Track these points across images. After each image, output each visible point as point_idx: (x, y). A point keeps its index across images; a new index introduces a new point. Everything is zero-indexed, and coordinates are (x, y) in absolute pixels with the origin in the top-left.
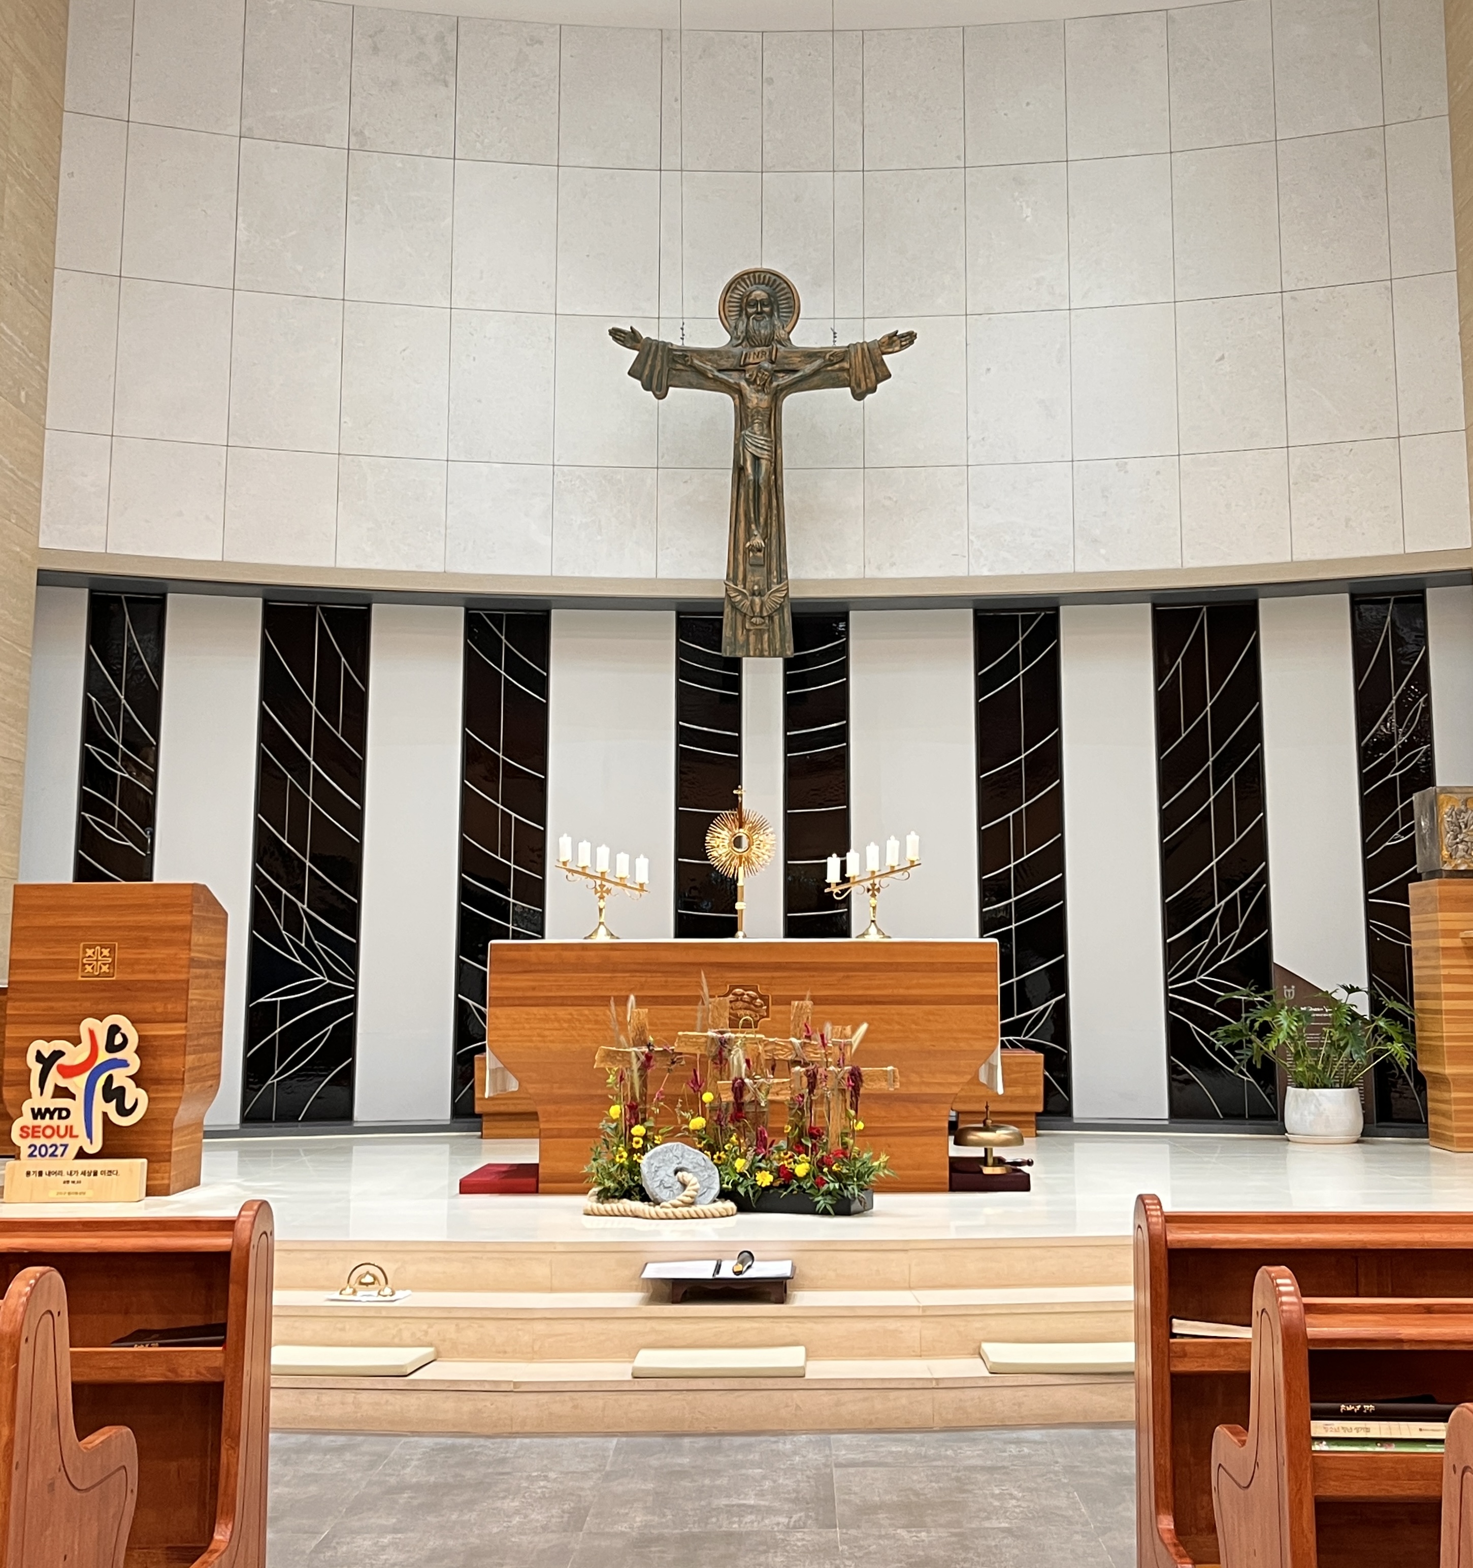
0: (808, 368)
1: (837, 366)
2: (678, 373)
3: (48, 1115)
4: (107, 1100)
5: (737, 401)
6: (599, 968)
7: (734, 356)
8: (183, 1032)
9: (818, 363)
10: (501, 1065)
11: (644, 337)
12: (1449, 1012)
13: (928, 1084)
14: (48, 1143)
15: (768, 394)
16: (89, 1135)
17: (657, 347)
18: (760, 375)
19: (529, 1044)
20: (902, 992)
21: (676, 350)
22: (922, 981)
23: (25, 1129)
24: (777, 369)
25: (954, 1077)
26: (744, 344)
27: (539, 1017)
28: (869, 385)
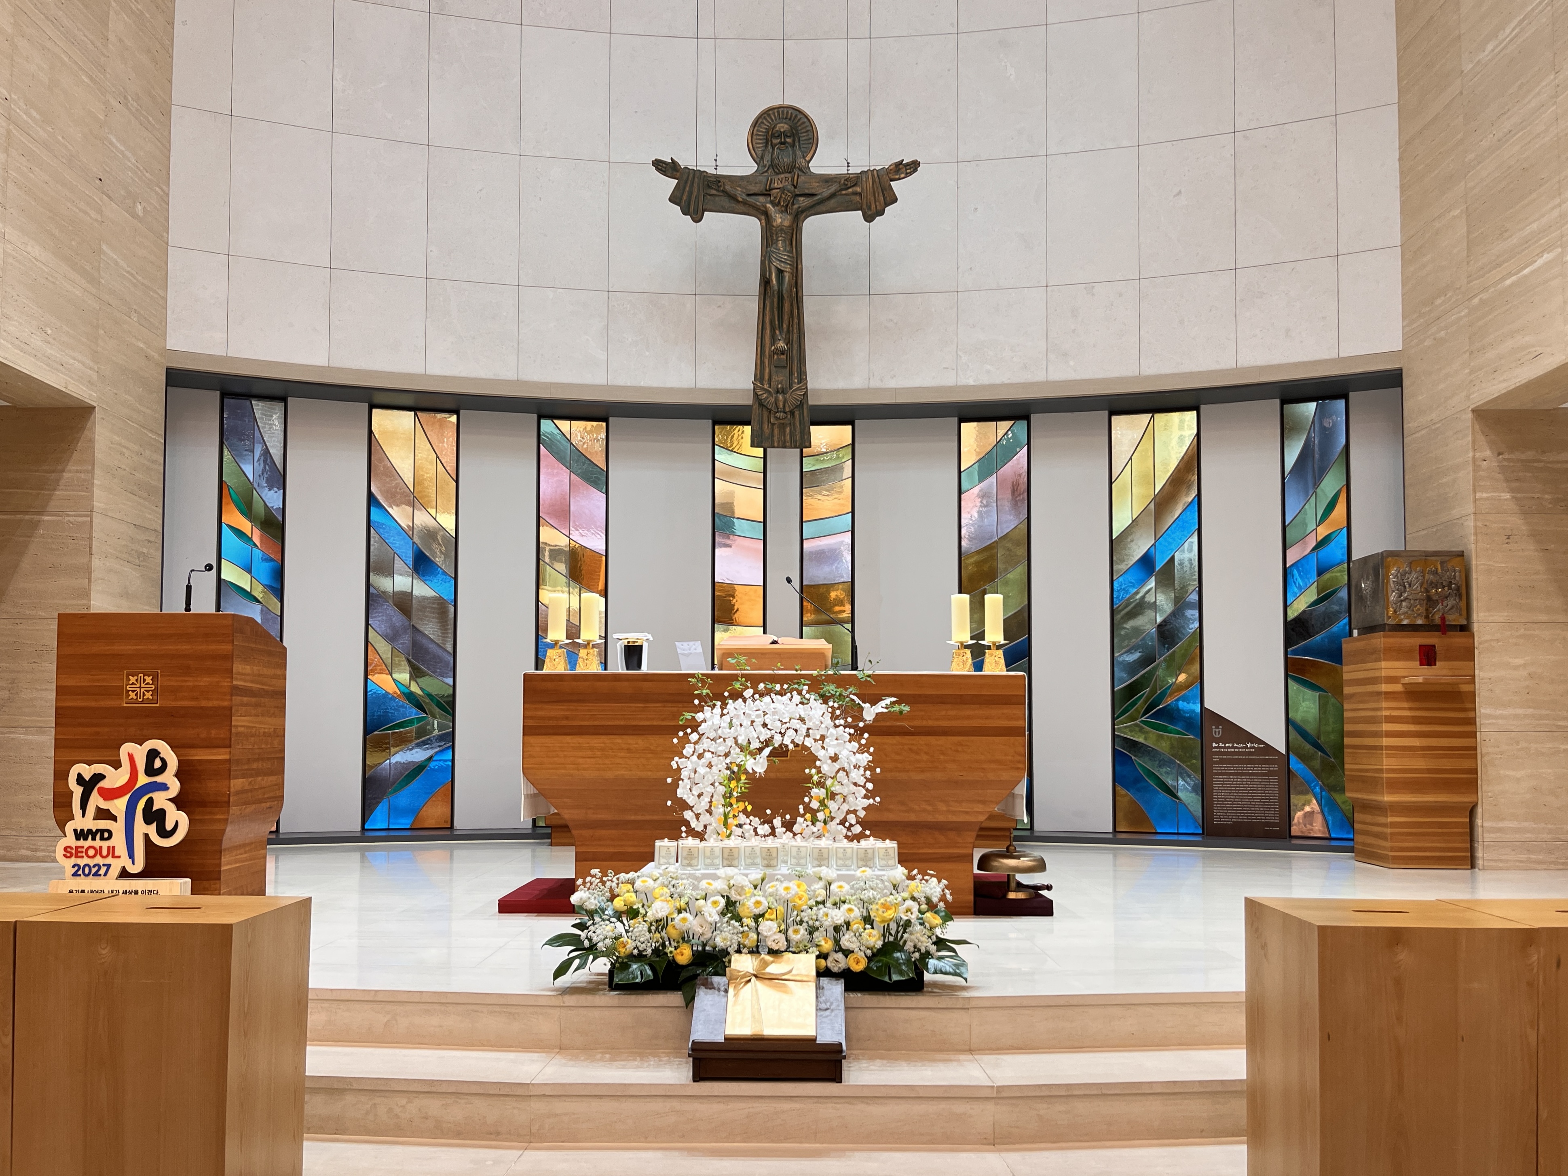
0: (827, 193)
1: (850, 190)
2: (712, 198)
3: (90, 837)
4: (148, 821)
5: (763, 221)
6: (633, 698)
7: (760, 182)
8: (227, 757)
9: (834, 188)
10: (536, 791)
11: (682, 167)
12: (1388, 748)
13: (954, 813)
14: (91, 862)
15: (790, 214)
16: (131, 856)
17: (694, 175)
18: (784, 196)
19: (563, 771)
20: (930, 723)
21: (710, 177)
22: (951, 713)
23: (69, 850)
24: (798, 193)
25: (981, 806)
26: (769, 172)
27: (572, 745)
28: (878, 208)
